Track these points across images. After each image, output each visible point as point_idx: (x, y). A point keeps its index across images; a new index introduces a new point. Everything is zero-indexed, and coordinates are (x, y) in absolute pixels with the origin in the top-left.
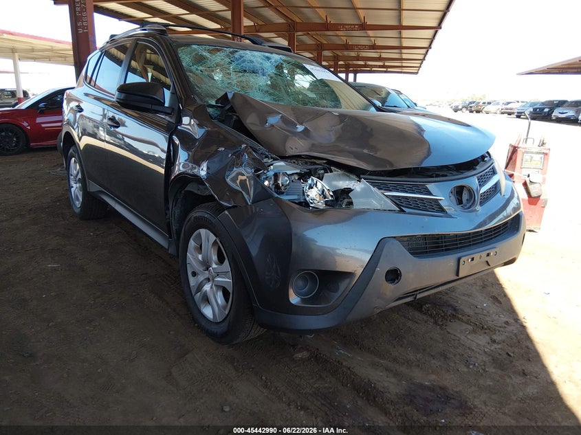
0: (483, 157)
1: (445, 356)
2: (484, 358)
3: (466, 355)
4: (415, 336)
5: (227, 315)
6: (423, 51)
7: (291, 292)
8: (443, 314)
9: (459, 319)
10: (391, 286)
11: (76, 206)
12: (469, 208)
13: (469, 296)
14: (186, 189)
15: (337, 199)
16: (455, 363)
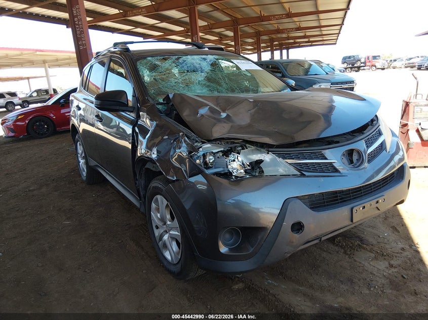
0: (372, 121)
1: (351, 281)
2: (383, 281)
3: (368, 280)
4: (328, 264)
5: (180, 259)
6: (338, 27)
7: (220, 244)
8: (351, 245)
9: (364, 248)
10: (297, 236)
11: (83, 175)
12: (358, 167)
13: (373, 227)
14: (146, 167)
15: (253, 168)
16: (359, 287)
